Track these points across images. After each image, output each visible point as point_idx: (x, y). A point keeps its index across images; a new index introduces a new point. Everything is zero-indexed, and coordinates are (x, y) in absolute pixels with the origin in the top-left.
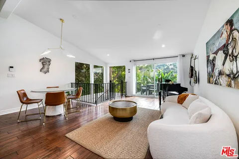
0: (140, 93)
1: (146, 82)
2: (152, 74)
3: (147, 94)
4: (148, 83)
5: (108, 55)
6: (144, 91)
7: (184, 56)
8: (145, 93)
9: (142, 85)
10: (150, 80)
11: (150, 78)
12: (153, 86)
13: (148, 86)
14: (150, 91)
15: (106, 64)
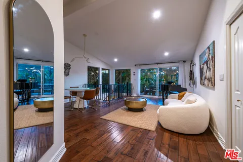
0: (143, 94)
3: (150, 95)
4: (150, 84)
5: (116, 60)
7: (184, 61)
9: (146, 86)
10: (152, 82)
12: (156, 87)
13: (151, 88)
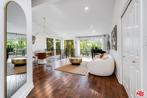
0: (82, 55)
1: (85, 49)
2: (88, 45)
3: (86, 55)
4: (86, 49)
5: (64, 34)
6: (84, 54)
7: (105, 36)
8: (85, 55)
9: (83, 51)
10: (87, 48)
11: (87, 47)
12: (89, 51)
13: (86, 51)
14: (87, 54)
15: (62, 39)
